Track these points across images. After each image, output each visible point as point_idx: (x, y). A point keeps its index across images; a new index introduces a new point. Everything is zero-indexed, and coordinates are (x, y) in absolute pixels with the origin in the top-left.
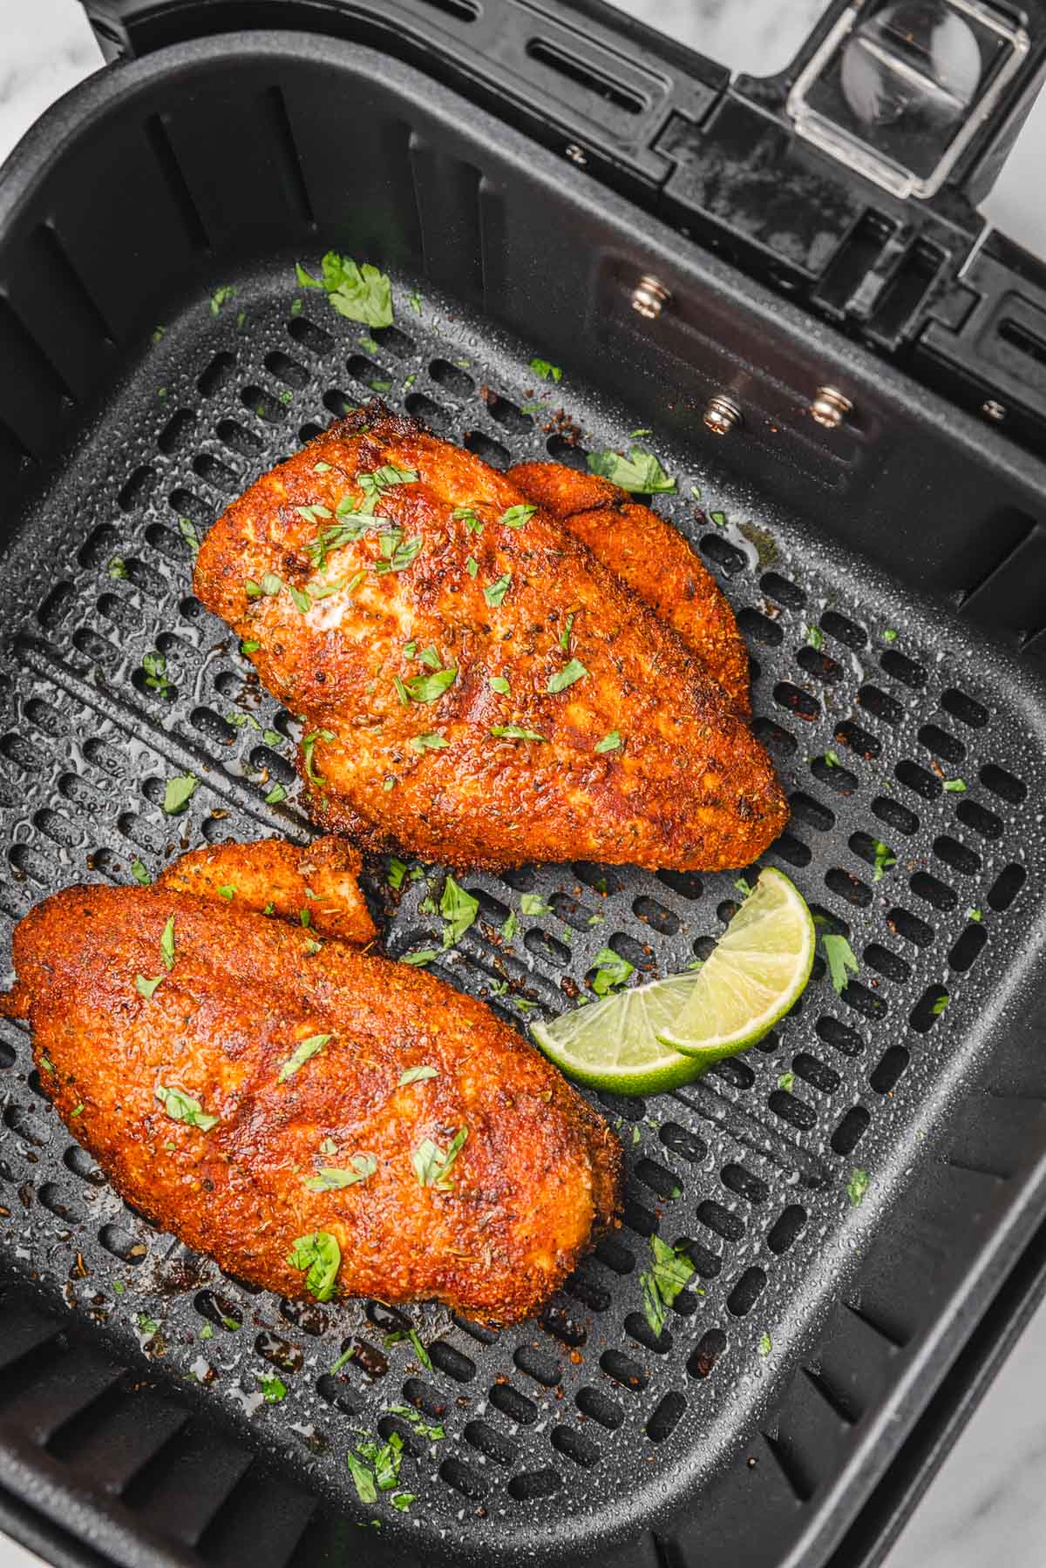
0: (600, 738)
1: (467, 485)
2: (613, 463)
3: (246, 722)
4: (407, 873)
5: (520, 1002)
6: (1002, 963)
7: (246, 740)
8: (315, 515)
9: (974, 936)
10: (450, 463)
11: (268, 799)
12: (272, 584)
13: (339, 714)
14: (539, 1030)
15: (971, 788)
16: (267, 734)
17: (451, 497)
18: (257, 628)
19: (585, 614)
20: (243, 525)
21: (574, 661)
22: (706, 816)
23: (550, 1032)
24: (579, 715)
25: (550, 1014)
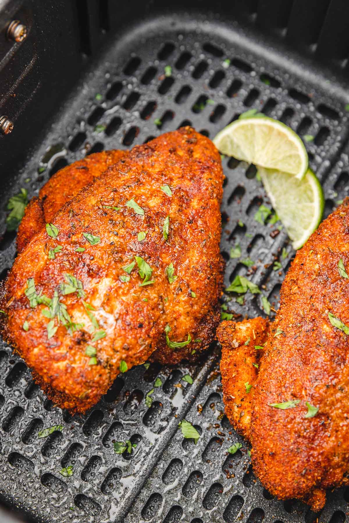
0: (165, 195)
1: (35, 256)
2: (12, 219)
3: (150, 397)
4: (224, 311)
5: (284, 256)
6: (247, 52)
7: (160, 396)
8: (53, 328)
9: (236, 63)
10: (23, 264)
11: (191, 383)
12: (90, 350)
13: (158, 319)
14: (297, 244)
15: (169, 64)
16: (156, 385)
17: (42, 263)
18: (114, 361)
19: (102, 201)
20: (58, 368)
21: (127, 205)
22: (197, 155)
23: (298, 239)
24: (154, 203)
25: (287, 242)
